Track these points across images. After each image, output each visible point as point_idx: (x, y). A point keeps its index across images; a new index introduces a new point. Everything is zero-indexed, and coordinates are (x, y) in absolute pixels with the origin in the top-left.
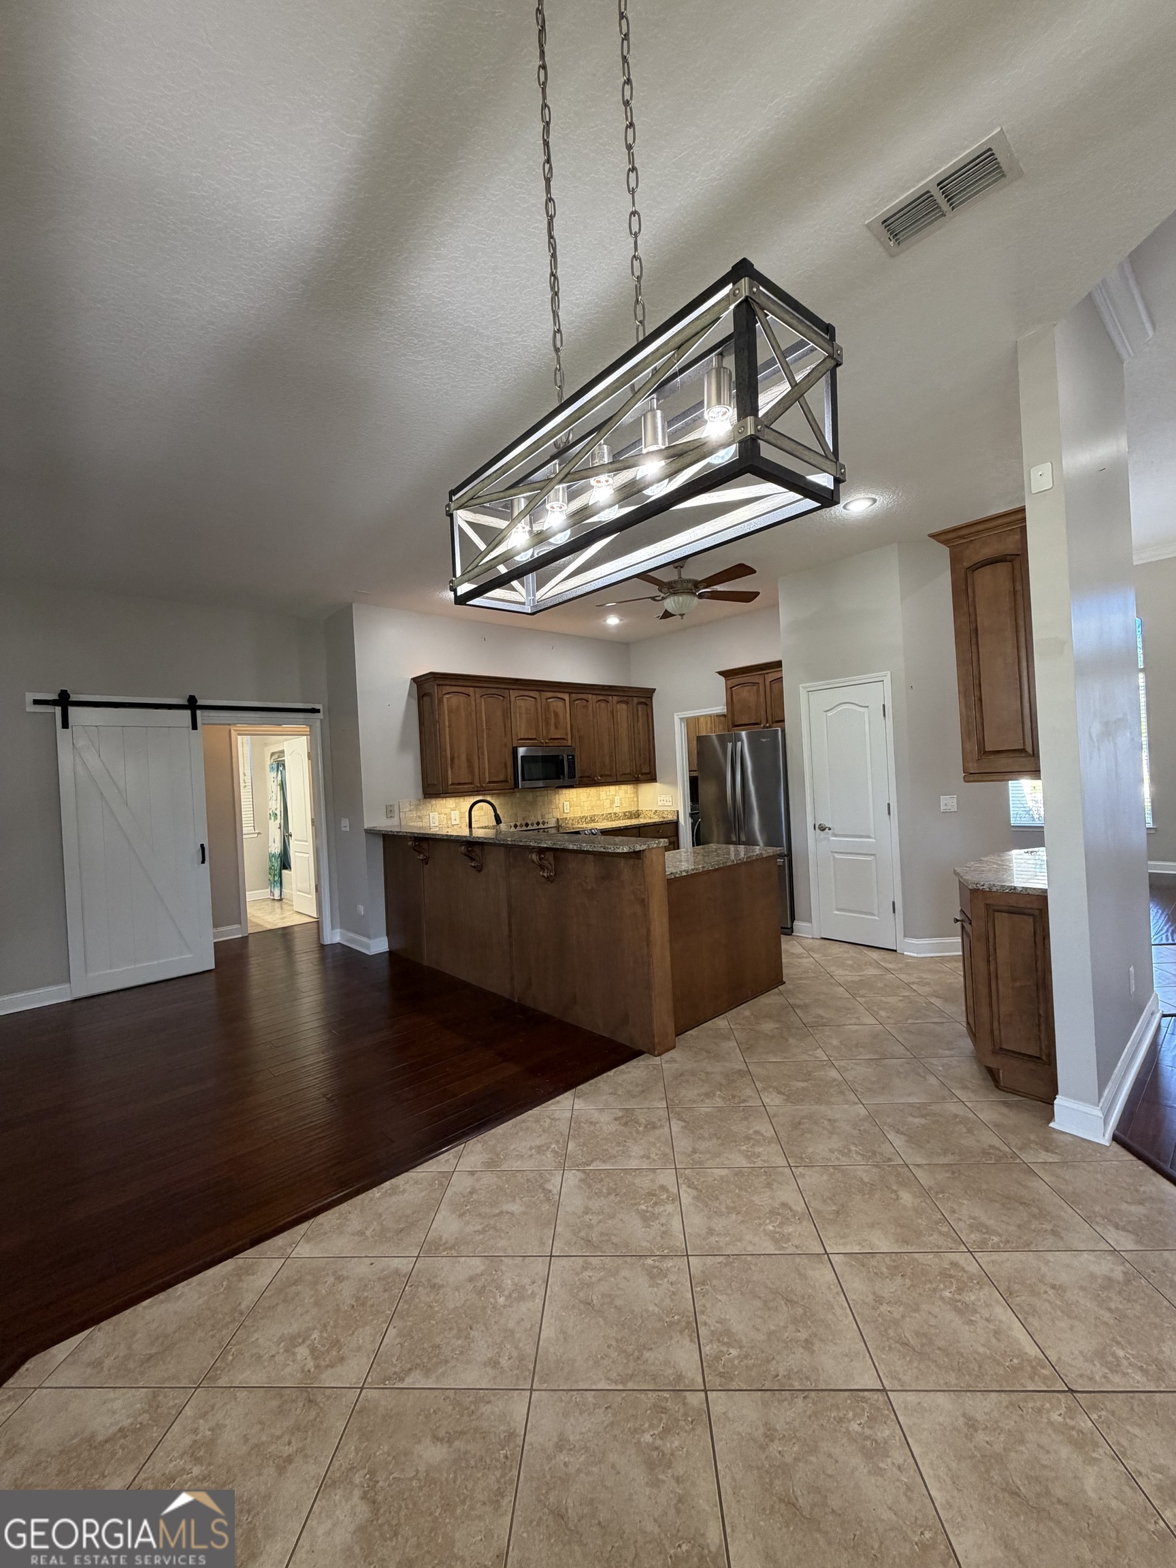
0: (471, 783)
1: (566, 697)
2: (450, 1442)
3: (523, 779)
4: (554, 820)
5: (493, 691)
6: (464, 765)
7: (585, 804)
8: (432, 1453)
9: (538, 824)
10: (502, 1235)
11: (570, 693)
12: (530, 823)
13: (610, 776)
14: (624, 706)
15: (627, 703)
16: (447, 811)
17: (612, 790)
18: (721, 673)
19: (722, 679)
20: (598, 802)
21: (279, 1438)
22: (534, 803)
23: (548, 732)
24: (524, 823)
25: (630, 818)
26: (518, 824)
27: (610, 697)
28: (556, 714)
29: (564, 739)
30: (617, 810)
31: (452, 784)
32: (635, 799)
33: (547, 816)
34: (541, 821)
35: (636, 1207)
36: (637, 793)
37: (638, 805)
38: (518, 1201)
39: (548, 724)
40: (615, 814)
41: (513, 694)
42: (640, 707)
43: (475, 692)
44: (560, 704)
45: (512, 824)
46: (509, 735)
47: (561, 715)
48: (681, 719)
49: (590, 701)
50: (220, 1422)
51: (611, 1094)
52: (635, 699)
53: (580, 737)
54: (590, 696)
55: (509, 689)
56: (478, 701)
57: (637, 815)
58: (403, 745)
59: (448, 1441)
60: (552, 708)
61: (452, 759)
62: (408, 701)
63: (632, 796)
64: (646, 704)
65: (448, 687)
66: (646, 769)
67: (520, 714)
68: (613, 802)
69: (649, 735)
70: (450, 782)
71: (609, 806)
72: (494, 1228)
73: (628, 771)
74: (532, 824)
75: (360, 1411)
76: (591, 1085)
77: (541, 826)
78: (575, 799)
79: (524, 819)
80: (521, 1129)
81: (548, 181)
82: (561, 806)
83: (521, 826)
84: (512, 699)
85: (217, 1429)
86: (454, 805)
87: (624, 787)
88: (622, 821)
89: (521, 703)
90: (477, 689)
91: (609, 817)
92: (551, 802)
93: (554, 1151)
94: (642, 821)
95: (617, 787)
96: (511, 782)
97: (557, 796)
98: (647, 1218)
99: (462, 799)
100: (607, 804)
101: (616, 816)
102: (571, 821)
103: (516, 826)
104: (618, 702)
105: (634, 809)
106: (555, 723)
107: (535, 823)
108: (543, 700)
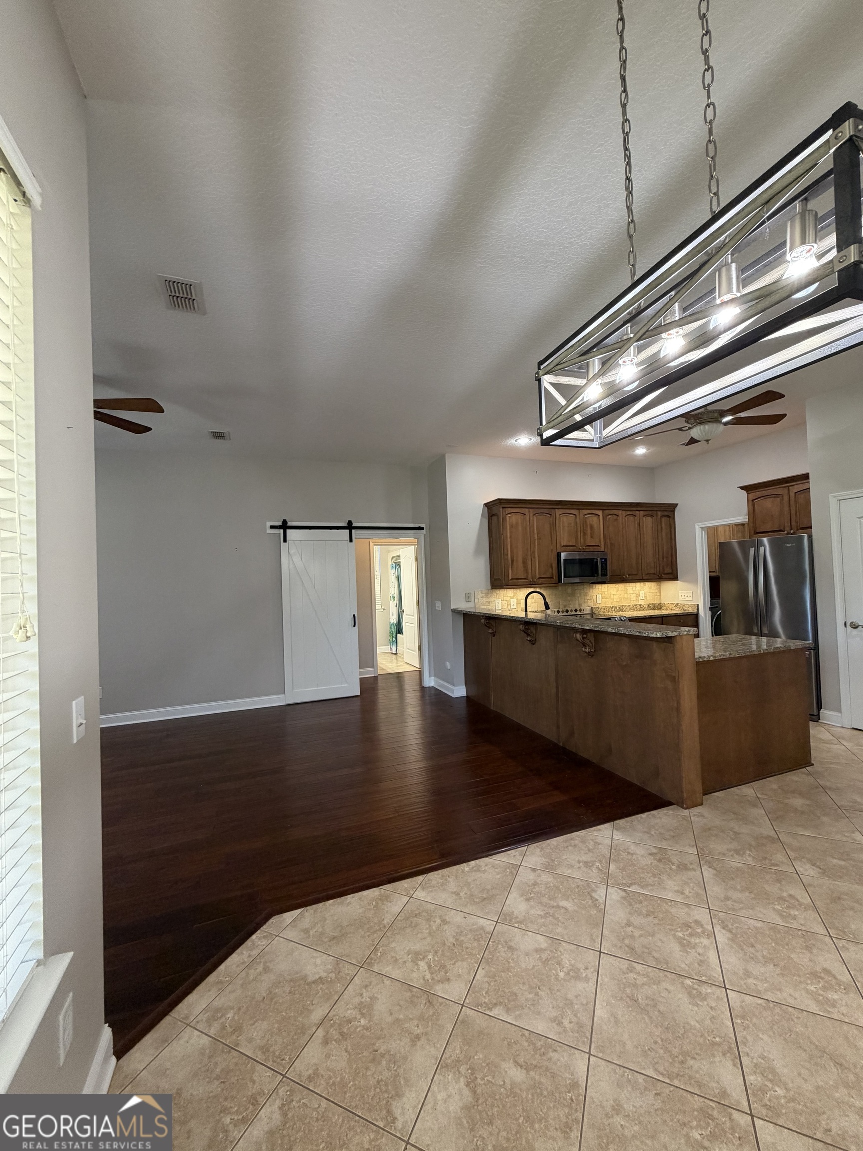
0: (525, 579)
1: (600, 513)
2: (528, 1070)
3: (565, 577)
4: (589, 609)
5: (542, 510)
6: (521, 564)
7: (615, 597)
8: (516, 1074)
9: (576, 611)
10: (560, 924)
11: (603, 510)
12: (569, 610)
13: (637, 575)
14: (649, 519)
15: (652, 516)
16: (508, 599)
17: (638, 586)
18: (742, 488)
19: (744, 492)
20: (626, 596)
21: (411, 1019)
22: (573, 595)
23: (585, 540)
24: (565, 610)
25: (654, 609)
26: (561, 610)
27: (638, 512)
28: (592, 527)
29: (598, 545)
30: (642, 603)
31: (512, 579)
32: (658, 594)
33: (583, 605)
34: (578, 609)
35: (673, 932)
36: (660, 589)
37: (660, 599)
38: (571, 900)
39: (585, 534)
40: (640, 605)
41: (558, 512)
42: (663, 519)
43: (529, 511)
44: (595, 518)
45: (556, 610)
46: (555, 543)
47: (595, 526)
48: (702, 528)
49: (620, 516)
50: (375, 995)
51: (645, 832)
52: (659, 513)
53: (611, 543)
54: (620, 511)
55: (555, 508)
56: (532, 518)
57: (660, 607)
58: (478, 551)
59: (526, 1069)
60: (588, 523)
61: (513, 561)
62: (481, 520)
63: (656, 591)
64: (669, 516)
65: (510, 509)
66: (668, 570)
67: (564, 527)
68: (638, 596)
69: (671, 543)
70: (511, 578)
71: (635, 599)
72: (553, 916)
73: (652, 571)
74: (572, 611)
75: (463, 1022)
76: (627, 822)
77: (578, 613)
78: (606, 593)
79: (565, 607)
80: (571, 845)
81: (624, 106)
82: (595, 598)
83: (563, 612)
84: (558, 516)
85: (373, 998)
86: (513, 595)
87: (648, 584)
88: (646, 612)
89: (564, 519)
90: (531, 509)
91: (635, 608)
92: (586, 595)
93: (598, 868)
94: (664, 612)
95: (642, 584)
96: (556, 579)
97: (591, 590)
98: (685, 945)
99: (518, 590)
100: (633, 597)
101: (641, 608)
102: (602, 610)
103: (558, 612)
104: (644, 516)
105: (656, 602)
106: (591, 533)
107: (574, 610)
108: (582, 516)
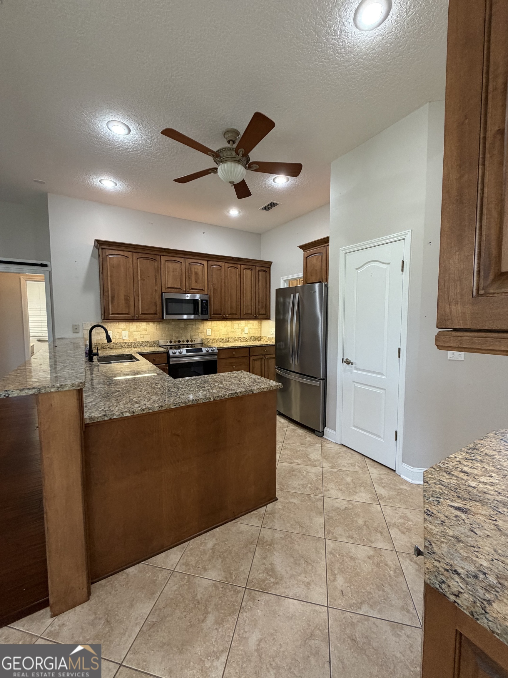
0: (128, 314)
1: (205, 263)
3: (167, 313)
4: (200, 340)
5: (147, 256)
6: (122, 301)
7: (223, 331)
9: (188, 341)
11: (208, 261)
12: (181, 340)
13: (236, 314)
14: (249, 272)
15: (251, 270)
16: (120, 330)
17: (243, 323)
18: (301, 247)
19: (302, 251)
20: (233, 330)
22: (185, 329)
23: (190, 284)
24: (177, 340)
25: (255, 340)
26: (173, 341)
27: (239, 266)
28: (196, 274)
29: (202, 290)
30: (245, 336)
31: (112, 314)
32: (259, 330)
33: (194, 337)
34: (190, 340)
36: (261, 326)
37: (261, 333)
39: (190, 278)
40: (244, 338)
41: (163, 259)
42: (261, 273)
43: (132, 255)
44: (200, 267)
45: (169, 341)
46: (159, 285)
47: (200, 274)
48: (285, 281)
49: (223, 267)
52: (258, 268)
53: (214, 289)
54: (223, 264)
55: (160, 255)
56: (135, 261)
57: (260, 339)
58: (86, 287)
60: (193, 270)
61: (113, 298)
62: (91, 260)
63: (257, 327)
64: (266, 271)
65: (110, 251)
66: (262, 311)
67: (168, 272)
68: (243, 330)
69: (266, 291)
71: (240, 332)
73: (250, 312)
74: (183, 341)
77: (190, 343)
78: (216, 328)
79: (177, 338)
82: (205, 331)
83: (175, 342)
84: (163, 262)
86: (125, 327)
87: (251, 322)
88: (249, 342)
89: (170, 265)
90: (134, 254)
91: (239, 339)
92: (198, 329)
94: (263, 343)
95: (247, 322)
96: (159, 315)
97: (202, 325)
99: (131, 324)
100: (239, 331)
101: (245, 339)
102: (211, 341)
103: (171, 342)
104: (244, 269)
105: (257, 335)
106: (196, 279)
107: (185, 340)
108: (187, 264)
